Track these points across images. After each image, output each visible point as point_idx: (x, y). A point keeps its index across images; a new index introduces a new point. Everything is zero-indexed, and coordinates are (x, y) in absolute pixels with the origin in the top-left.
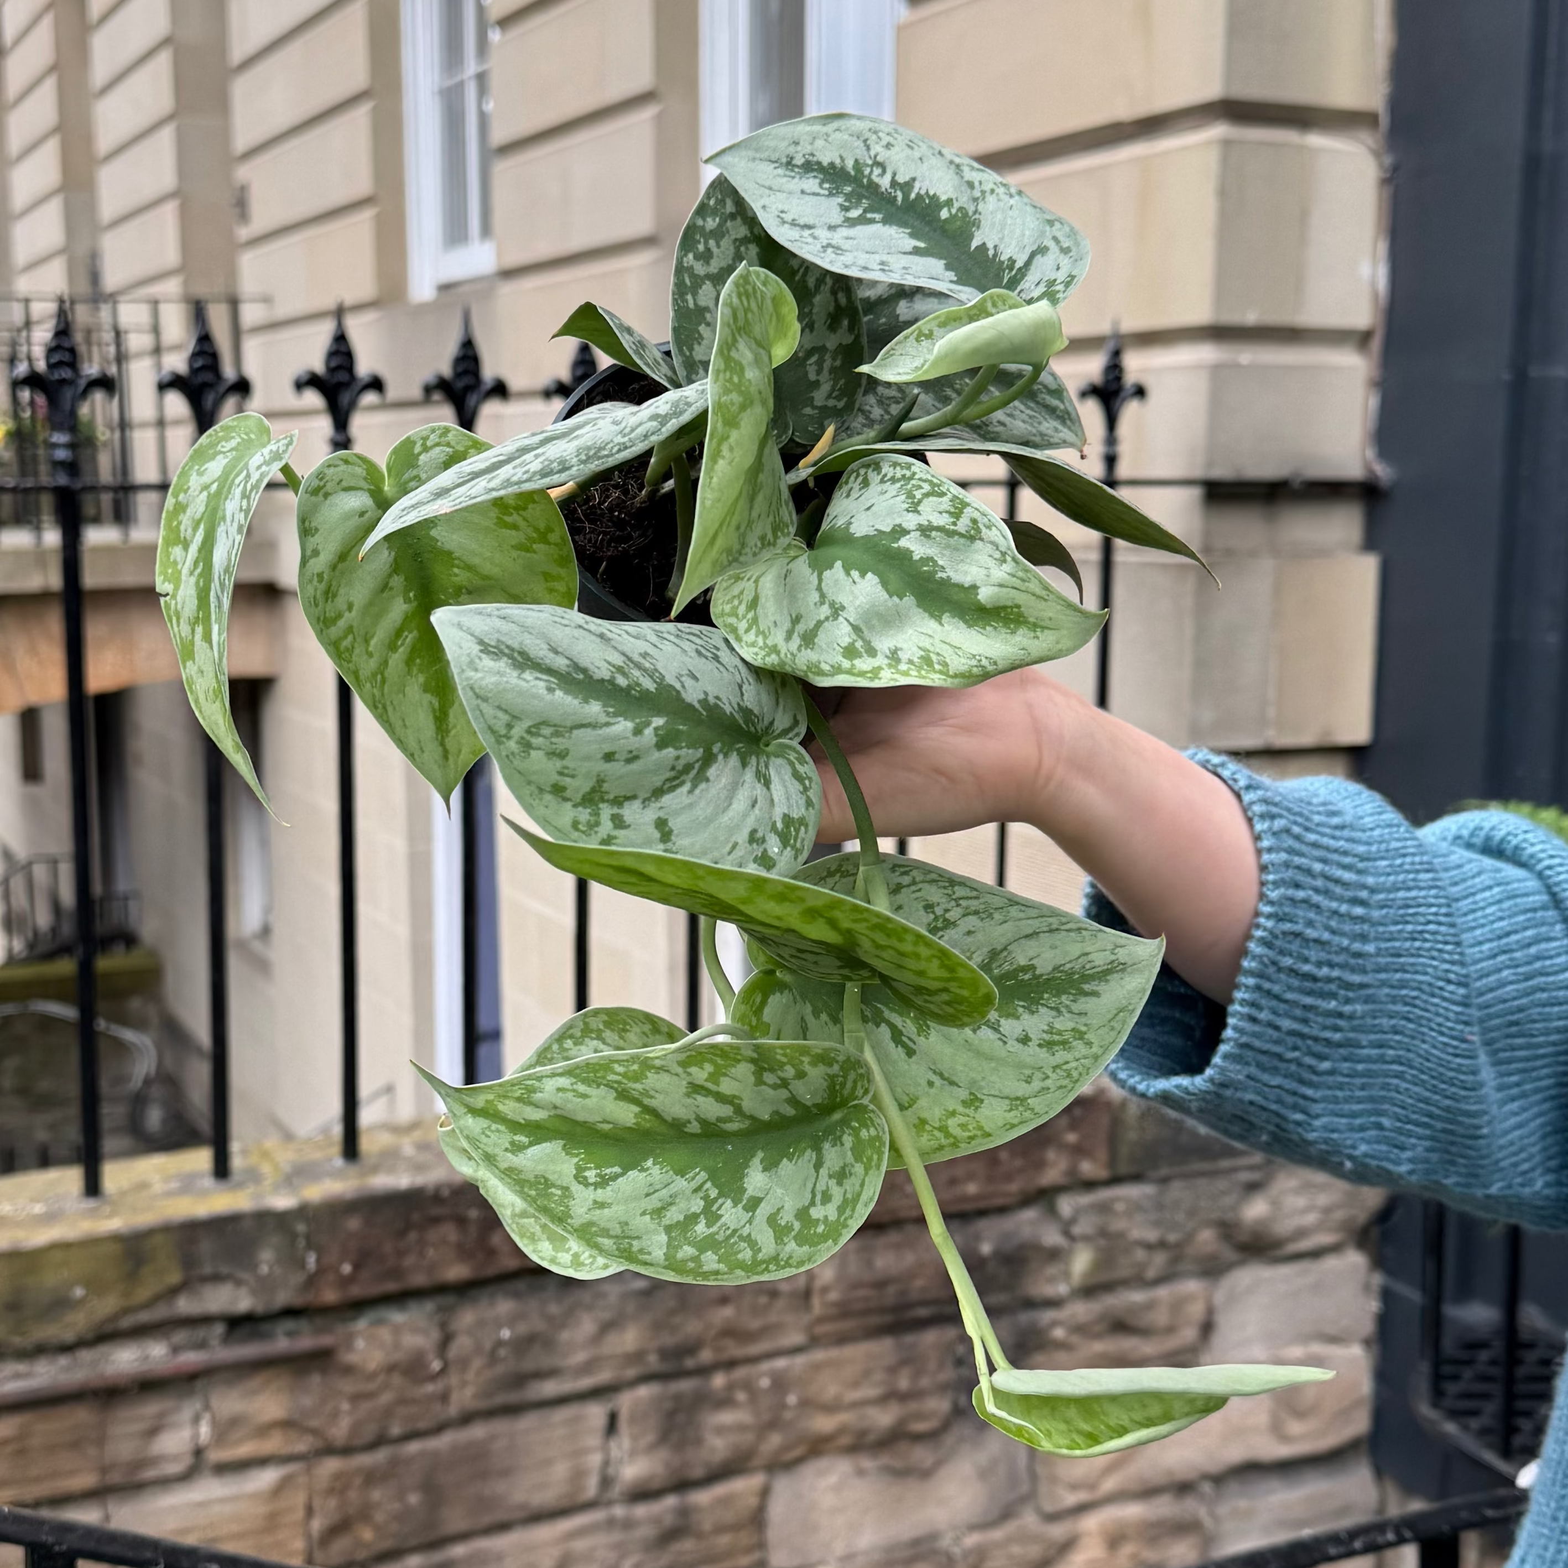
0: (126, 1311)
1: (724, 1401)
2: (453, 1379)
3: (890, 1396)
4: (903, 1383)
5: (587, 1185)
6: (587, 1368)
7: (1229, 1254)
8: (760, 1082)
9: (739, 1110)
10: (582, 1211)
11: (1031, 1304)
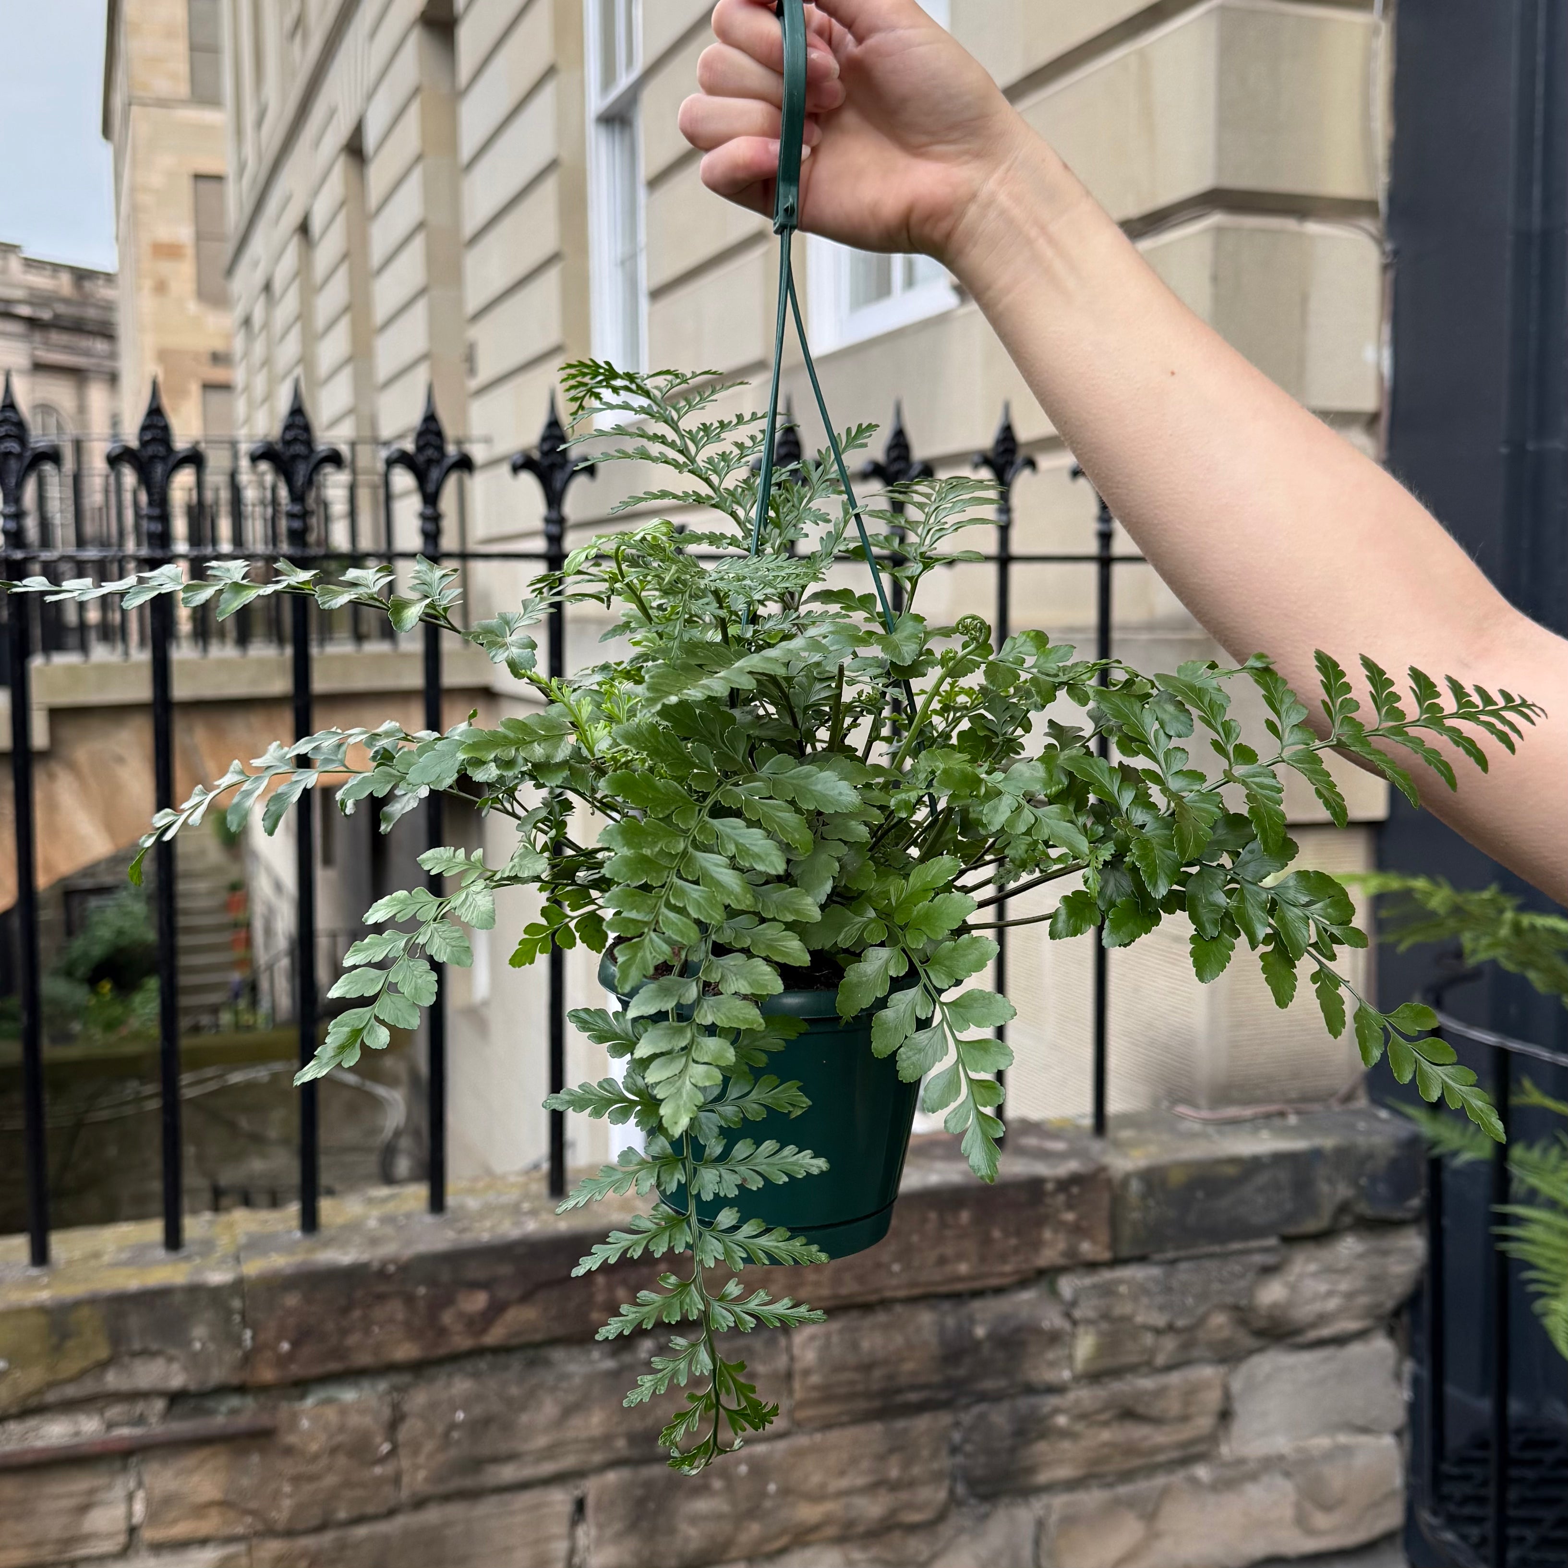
0: (51, 1385)
1: (700, 1489)
2: (405, 1463)
3: (878, 1485)
4: (894, 1473)
6: (550, 1452)
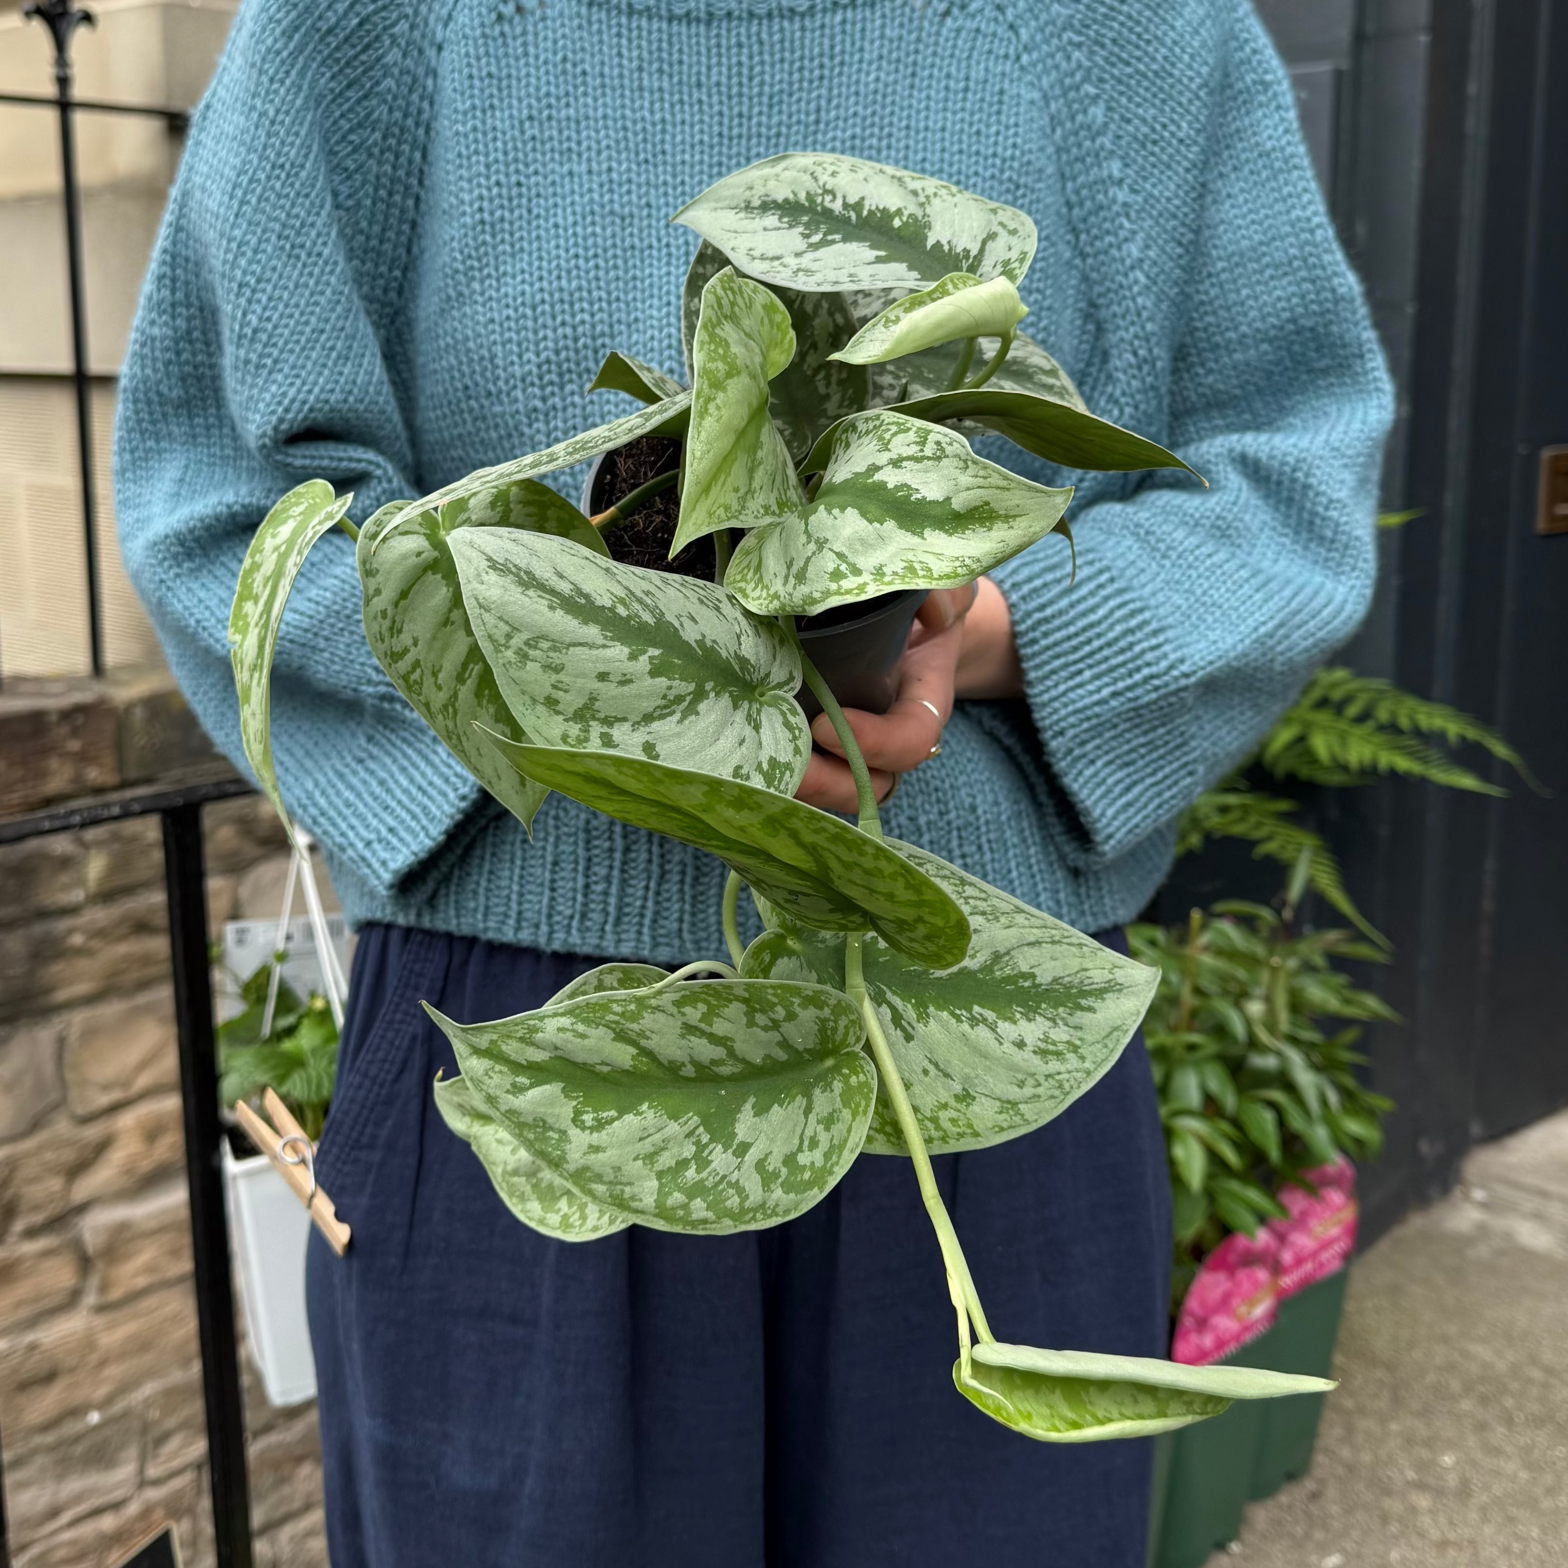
5: (583, 1128)
7: (250, 850)
8: (751, 1023)
9: (731, 1053)
10: (577, 1156)
11: (45, 914)
